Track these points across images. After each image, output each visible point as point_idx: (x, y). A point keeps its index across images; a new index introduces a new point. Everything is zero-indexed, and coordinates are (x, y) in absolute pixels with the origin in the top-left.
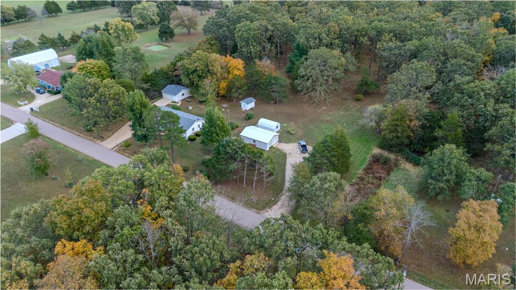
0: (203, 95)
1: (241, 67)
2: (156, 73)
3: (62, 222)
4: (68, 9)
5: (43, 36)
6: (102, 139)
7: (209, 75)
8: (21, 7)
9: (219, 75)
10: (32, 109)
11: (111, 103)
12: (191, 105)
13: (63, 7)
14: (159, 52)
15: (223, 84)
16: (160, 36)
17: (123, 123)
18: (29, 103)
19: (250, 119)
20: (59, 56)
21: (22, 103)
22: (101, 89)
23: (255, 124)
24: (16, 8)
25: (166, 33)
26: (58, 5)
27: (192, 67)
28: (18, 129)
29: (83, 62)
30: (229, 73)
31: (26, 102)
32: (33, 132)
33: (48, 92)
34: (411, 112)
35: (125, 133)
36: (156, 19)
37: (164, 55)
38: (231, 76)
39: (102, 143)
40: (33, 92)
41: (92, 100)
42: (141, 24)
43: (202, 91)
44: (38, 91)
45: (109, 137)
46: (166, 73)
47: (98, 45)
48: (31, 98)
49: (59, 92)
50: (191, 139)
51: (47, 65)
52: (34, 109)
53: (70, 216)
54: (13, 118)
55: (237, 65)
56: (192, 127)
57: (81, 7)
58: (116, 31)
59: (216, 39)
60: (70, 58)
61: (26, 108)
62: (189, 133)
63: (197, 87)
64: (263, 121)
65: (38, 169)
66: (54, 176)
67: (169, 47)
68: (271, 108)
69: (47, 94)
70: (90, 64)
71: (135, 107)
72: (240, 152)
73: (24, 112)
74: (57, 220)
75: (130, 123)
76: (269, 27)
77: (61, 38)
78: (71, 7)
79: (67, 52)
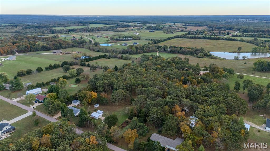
0: (84, 103)
1: (96, 95)
2: (71, 97)
3: (45, 131)
4: (45, 69)
5: (37, 83)
6: (53, 116)
7: (85, 97)
8: (29, 70)
9: (89, 97)
10: (34, 108)
11: (56, 106)
12: (80, 106)
13: (43, 69)
14: (75, 88)
15: (90, 100)
16: (75, 81)
17: (59, 111)
18: (33, 105)
19: (96, 110)
20: (42, 89)
21: (31, 106)
22: (54, 103)
23: (96, 112)
24: (27, 70)
25: (78, 81)
26: (42, 68)
27: (80, 96)
28: (30, 113)
29: (50, 94)
30: (92, 97)
31: (32, 105)
32: (34, 114)
33: (38, 102)
34: (135, 109)
35: (60, 115)
36: (76, 75)
37: (76, 89)
38: (92, 98)
39: (53, 117)
40: (34, 102)
41: (52, 105)
42: (70, 77)
43: (83, 102)
44: (35, 102)
45: (55, 115)
46: (74, 96)
47: (55, 88)
48: (33, 104)
49: (41, 102)
50: (77, 116)
51: (38, 93)
52: (34, 107)
53: (46, 130)
54: (28, 110)
55: (95, 94)
56: (78, 113)
57: (50, 69)
58: (61, 82)
59: (91, 85)
60: (46, 90)
61: (32, 107)
62: (77, 114)
63: (82, 101)
64: (99, 111)
65: (36, 123)
66: (40, 126)
67: (78, 85)
68: (103, 107)
69: (38, 103)
70: (52, 94)
71: (62, 108)
72: (87, 119)
73: (31, 108)
74: (44, 131)
75: (61, 112)
76: (107, 82)
77: (43, 83)
78: (47, 69)
79: (44, 87)
